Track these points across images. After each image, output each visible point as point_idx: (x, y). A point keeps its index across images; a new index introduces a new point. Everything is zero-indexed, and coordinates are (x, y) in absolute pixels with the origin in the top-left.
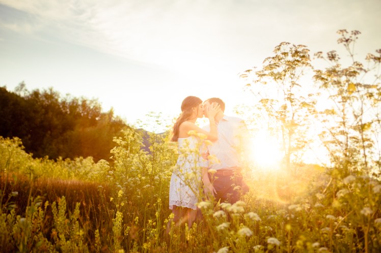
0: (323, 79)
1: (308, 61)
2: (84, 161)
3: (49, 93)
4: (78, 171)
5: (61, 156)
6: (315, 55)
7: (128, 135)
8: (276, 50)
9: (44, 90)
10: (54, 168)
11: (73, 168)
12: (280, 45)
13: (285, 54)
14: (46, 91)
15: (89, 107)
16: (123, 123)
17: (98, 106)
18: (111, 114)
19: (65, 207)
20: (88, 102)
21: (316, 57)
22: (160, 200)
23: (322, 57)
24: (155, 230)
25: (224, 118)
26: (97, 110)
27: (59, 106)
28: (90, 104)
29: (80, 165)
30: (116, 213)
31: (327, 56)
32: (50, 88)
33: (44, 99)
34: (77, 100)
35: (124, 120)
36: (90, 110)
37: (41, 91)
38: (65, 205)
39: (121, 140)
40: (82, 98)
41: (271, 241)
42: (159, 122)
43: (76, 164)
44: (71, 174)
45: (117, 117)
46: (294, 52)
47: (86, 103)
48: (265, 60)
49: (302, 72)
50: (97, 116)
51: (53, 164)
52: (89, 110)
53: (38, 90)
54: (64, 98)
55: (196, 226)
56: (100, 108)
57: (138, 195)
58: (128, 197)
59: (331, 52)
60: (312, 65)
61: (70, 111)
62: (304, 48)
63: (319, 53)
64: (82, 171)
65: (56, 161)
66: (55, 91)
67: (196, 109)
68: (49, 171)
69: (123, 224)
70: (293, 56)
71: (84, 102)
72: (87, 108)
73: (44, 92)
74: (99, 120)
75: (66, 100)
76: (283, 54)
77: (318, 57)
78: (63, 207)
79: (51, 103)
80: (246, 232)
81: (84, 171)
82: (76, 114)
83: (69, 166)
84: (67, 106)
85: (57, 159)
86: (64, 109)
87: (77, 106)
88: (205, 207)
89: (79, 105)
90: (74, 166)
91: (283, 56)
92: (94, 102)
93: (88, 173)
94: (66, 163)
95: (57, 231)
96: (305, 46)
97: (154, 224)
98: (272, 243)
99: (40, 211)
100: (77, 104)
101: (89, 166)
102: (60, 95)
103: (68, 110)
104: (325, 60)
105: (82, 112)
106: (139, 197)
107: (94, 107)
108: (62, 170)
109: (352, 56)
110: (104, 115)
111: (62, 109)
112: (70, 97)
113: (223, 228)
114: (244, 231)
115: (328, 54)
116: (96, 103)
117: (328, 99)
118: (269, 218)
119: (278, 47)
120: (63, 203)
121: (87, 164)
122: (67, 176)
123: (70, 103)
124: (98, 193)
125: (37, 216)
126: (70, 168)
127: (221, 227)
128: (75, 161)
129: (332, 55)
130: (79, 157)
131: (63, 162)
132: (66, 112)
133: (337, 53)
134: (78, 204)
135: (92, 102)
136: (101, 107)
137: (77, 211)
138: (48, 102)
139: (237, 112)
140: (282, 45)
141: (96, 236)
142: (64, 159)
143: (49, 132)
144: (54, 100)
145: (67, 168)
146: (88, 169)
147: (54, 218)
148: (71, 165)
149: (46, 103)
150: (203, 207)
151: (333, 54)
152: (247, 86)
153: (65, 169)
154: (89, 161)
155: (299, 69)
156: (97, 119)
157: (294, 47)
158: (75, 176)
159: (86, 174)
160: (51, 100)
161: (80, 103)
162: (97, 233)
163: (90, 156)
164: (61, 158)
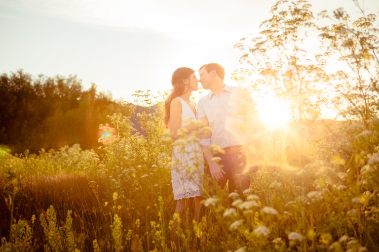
0: (330, 37)
1: (312, 20)
2: (71, 150)
3: (19, 77)
4: (65, 162)
5: (43, 147)
6: (319, 15)
7: (116, 119)
8: (272, 10)
9: (13, 74)
10: (37, 162)
11: (59, 160)
12: (277, 5)
13: (284, 13)
14: (15, 75)
15: (68, 87)
16: (108, 100)
17: (78, 85)
18: (92, 91)
19: (55, 218)
20: (65, 82)
21: (320, 17)
22: (161, 198)
23: (327, 16)
24: (160, 232)
25: (225, 89)
26: (77, 90)
27: (32, 90)
28: (68, 83)
29: (67, 155)
30: (113, 216)
31: (333, 14)
32: (19, 71)
33: (14, 84)
34: (52, 81)
35: (109, 97)
36: (69, 91)
37: (9, 76)
38: (55, 215)
39: (108, 127)
40: (57, 77)
41: (293, 236)
42: (149, 102)
43: (62, 155)
44: (58, 167)
45: (101, 94)
46: (293, 10)
47: (62, 83)
48: (261, 25)
49: (306, 34)
50: (78, 96)
51: (35, 158)
52: (67, 91)
53: (6, 74)
54: (37, 80)
55: (205, 220)
56: (80, 87)
57: (137, 187)
58: (125, 191)
59: (338, 10)
60: (317, 25)
61: (46, 94)
62: (304, 3)
63: (323, 12)
64: (70, 161)
65: (38, 154)
66: (25, 74)
67: (187, 80)
68: (32, 167)
69: (123, 228)
70: (293, 14)
71: (60, 81)
72: (65, 88)
73: (12, 76)
74: (80, 100)
75: (39, 82)
76: (280, 13)
77: (323, 17)
78: (52, 217)
79: (23, 88)
80: (263, 231)
81: (71, 162)
82: (53, 96)
83: (55, 157)
84: (42, 89)
85: (40, 152)
86: (39, 93)
87: (53, 87)
88: (213, 204)
89: (55, 86)
90: (59, 157)
91: (281, 16)
92: (72, 81)
93: (76, 163)
94: (50, 155)
95: (49, 245)
96: (306, 1)
97: (158, 226)
98: (294, 238)
99: (27, 227)
100: (53, 86)
101: (77, 155)
102: (32, 78)
103: (43, 93)
104: (331, 19)
105: (60, 94)
106: (137, 189)
107: (73, 86)
108: (47, 163)
109: (363, 12)
110: (86, 93)
111: (37, 93)
112: (44, 79)
113: (236, 227)
114: (261, 230)
115: (334, 12)
116: (74, 82)
117: (339, 60)
118: (287, 205)
119: (275, 7)
120: (52, 213)
121: (75, 153)
122: (53, 170)
123: (44, 85)
124: (91, 189)
125: (24, 232)
126: (56, 160)
127: (234, 226)
128: (60, 151)
129: (339, 13)
130: (64, 146)
131: (46, 153)
132: (42, 96)
133: (344, 10)
134: (69, 212)
135: (69, 80)
136: (81, 85)
137: (69, 220)
138: (19, 87)
139: (236, 79)
140: (279, 5)
141: (94, 247)
142: (47, 151)
143: (26, 121)
144: (26, 84)
145: (52, 160)
146: (76, 158)
147: (45, 231)
148: (56, 156)
149: (18, 88)
150: (211, 205)
151: (340, 11)
152: (244, 58)
153: (50, 162)
154: (75, 149)
155: (301, 29)
156: (78, 99)
157: (293, 5)
158: (62, 168)
159: (75, 164)
160: (22, 85)
161: (56, 84)
162: (95, 243)
163: (76, 143)
164: (43, 150)
